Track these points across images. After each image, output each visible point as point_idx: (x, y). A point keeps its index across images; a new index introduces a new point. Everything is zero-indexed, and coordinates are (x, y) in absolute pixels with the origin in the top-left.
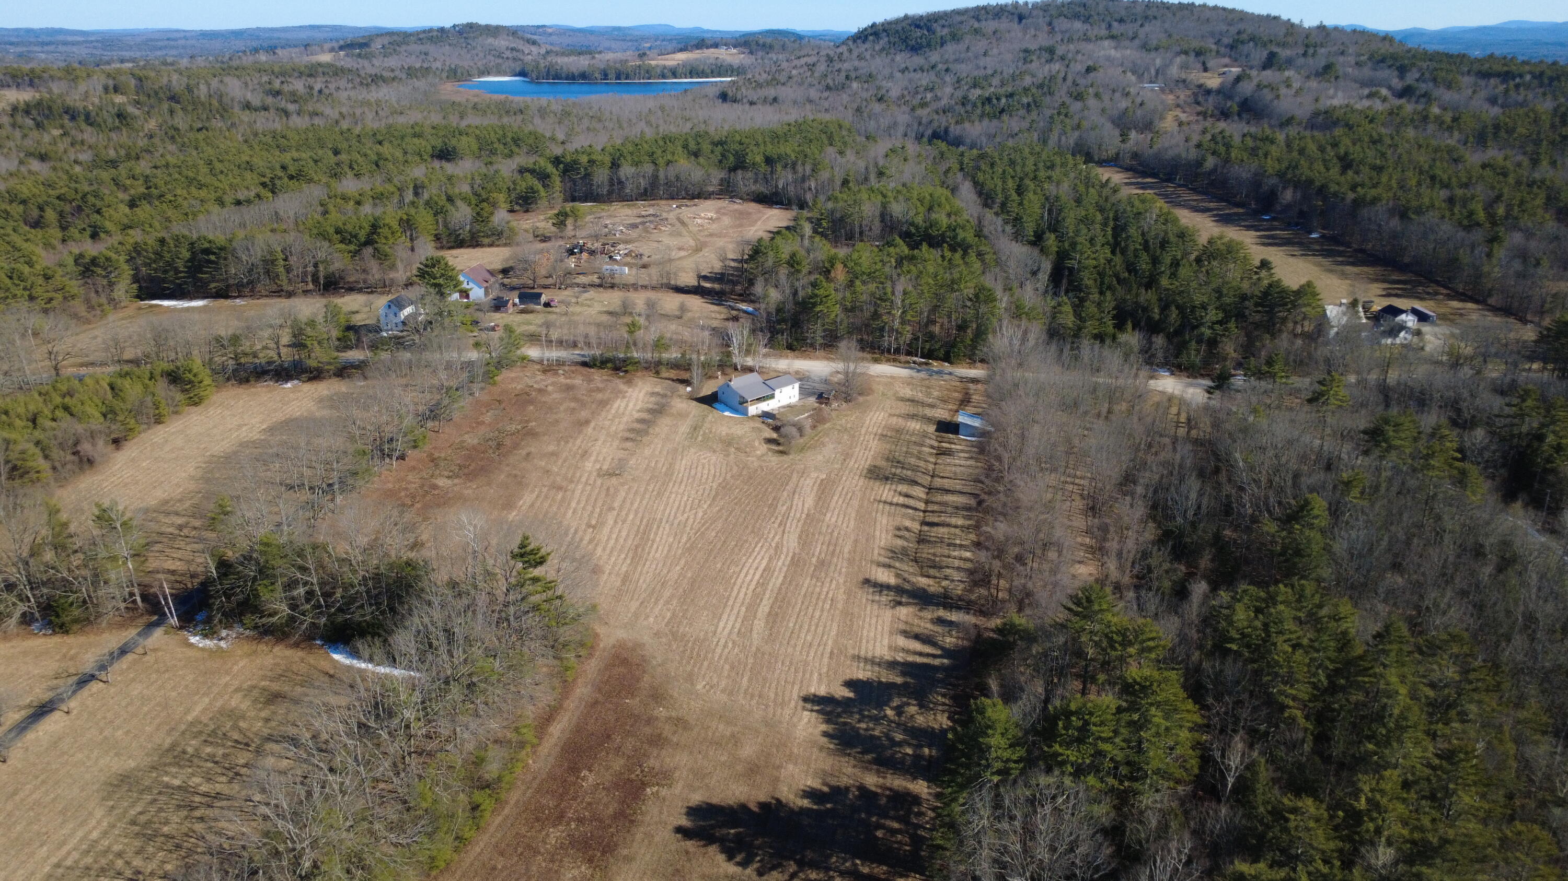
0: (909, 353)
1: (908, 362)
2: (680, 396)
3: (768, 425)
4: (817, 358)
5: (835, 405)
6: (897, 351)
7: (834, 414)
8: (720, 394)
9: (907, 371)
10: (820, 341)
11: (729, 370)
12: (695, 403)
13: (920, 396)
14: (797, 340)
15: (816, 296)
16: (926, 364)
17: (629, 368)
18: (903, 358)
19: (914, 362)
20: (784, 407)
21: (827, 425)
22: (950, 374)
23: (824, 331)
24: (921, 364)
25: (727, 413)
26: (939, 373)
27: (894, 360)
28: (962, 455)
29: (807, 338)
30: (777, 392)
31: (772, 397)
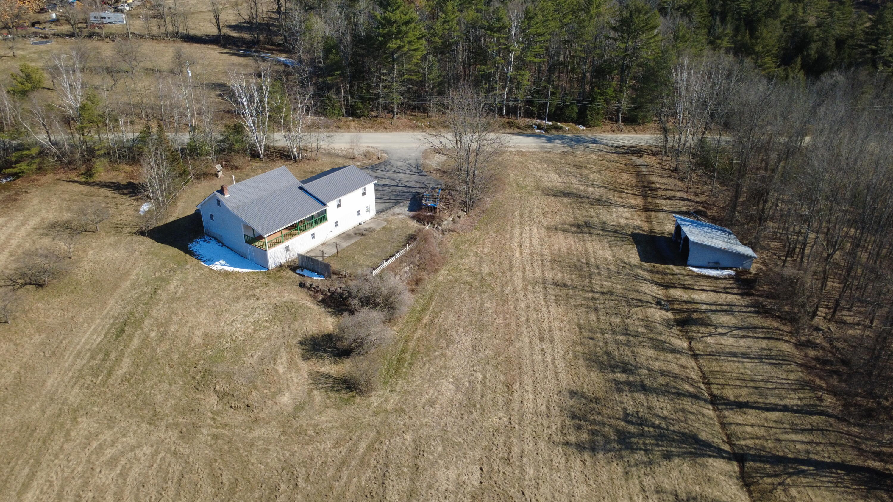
0: (529, 114)
1: (530, 127)
2: (118, 228)
3: (313, 290)
4: (397, 128)
5: (447, 221)
6: (512, 111)
7: (450, 240)
8: (205, 219)
9: (530, 140)
10: (398, 99)
11: (238, 160)
12: (148, 241)
13: (577, 185)
14: (362, 99)
15: (390, 22)
16: (556, 128)
17: (23, 166)
18: (522, 121)
19: (539, 127)
20: (346, 236)
21: (443, 274)
22: (595, 141)
23: (404, 83)
24: (547, 129)
25: (219, 266)
26: (579, 140)
27: (510, 125)
28: (725, 319)
29: (378, 95)
30: (331, 207)
31: (322, 218)
